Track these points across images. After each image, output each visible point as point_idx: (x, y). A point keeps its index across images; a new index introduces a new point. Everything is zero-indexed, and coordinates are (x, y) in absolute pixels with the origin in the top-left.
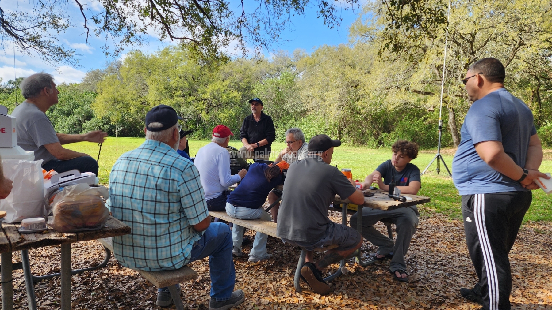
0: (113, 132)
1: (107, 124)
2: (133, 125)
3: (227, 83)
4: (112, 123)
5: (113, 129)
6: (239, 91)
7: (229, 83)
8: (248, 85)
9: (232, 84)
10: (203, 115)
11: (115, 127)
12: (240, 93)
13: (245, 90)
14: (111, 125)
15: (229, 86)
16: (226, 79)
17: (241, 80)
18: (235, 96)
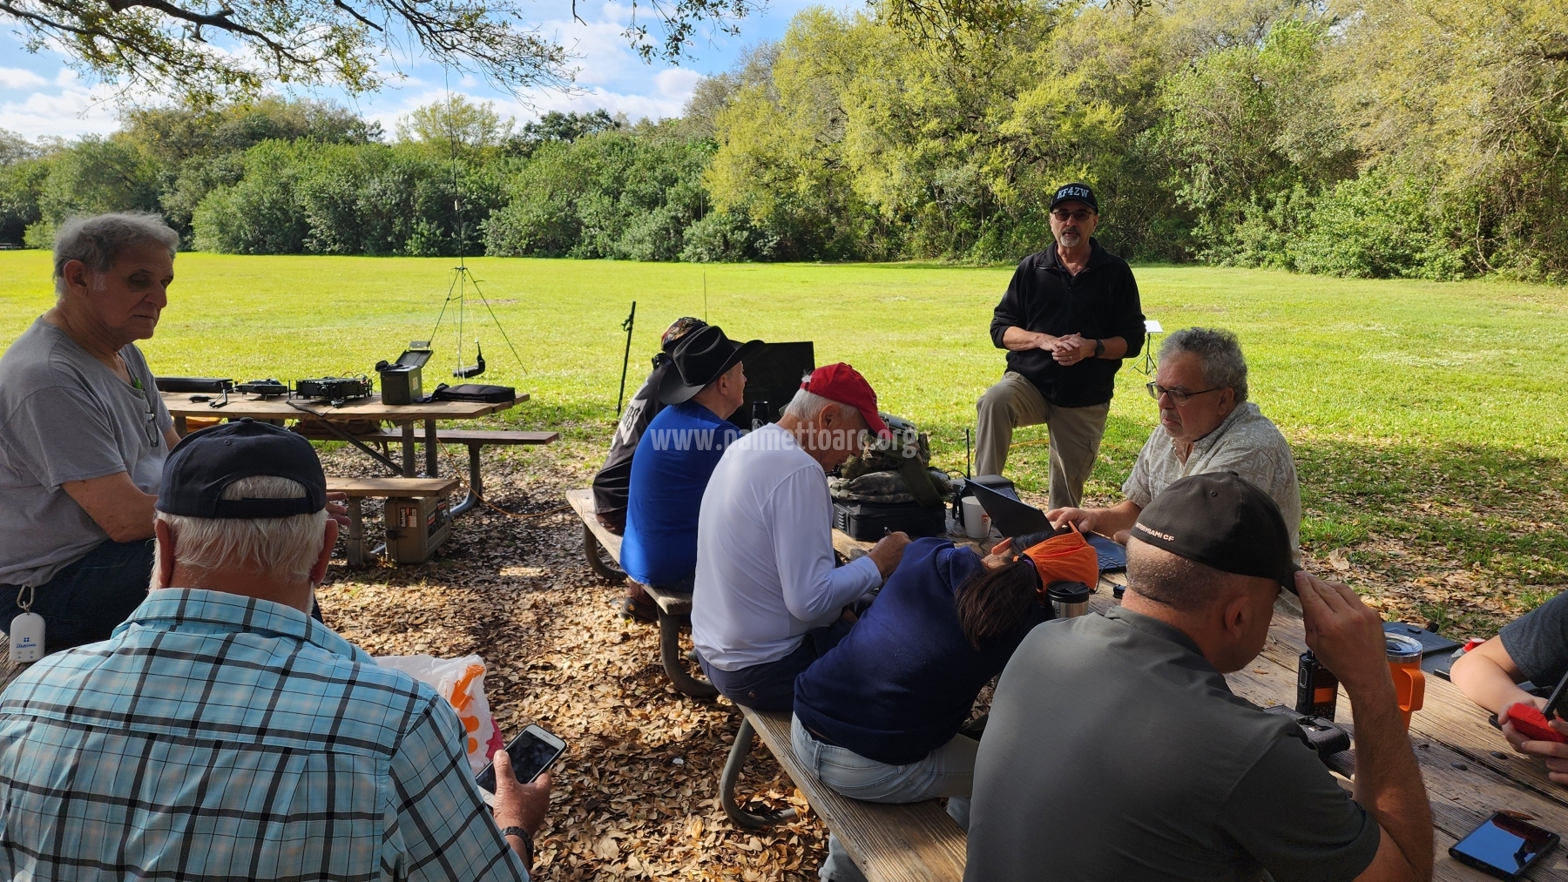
0: (757, 249)
1: (741, 228)
2: (806, 227)
3: (1075, 80)
4: (755, 223)
5: (756, 240)
6: (1115, 106)
7: (1081, 79)
8: (1147, 79)
9: (1093, 83)
10: (998, 187)
11: (762, 235)
12: (1119, 110)
13: (1137, 96)
14: (752, 230)
15: (1084, 90)
16: (1073, 69)
17: (1123, 65)
18: (1101, 122)
